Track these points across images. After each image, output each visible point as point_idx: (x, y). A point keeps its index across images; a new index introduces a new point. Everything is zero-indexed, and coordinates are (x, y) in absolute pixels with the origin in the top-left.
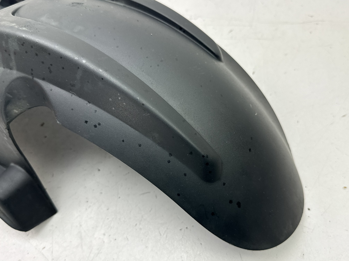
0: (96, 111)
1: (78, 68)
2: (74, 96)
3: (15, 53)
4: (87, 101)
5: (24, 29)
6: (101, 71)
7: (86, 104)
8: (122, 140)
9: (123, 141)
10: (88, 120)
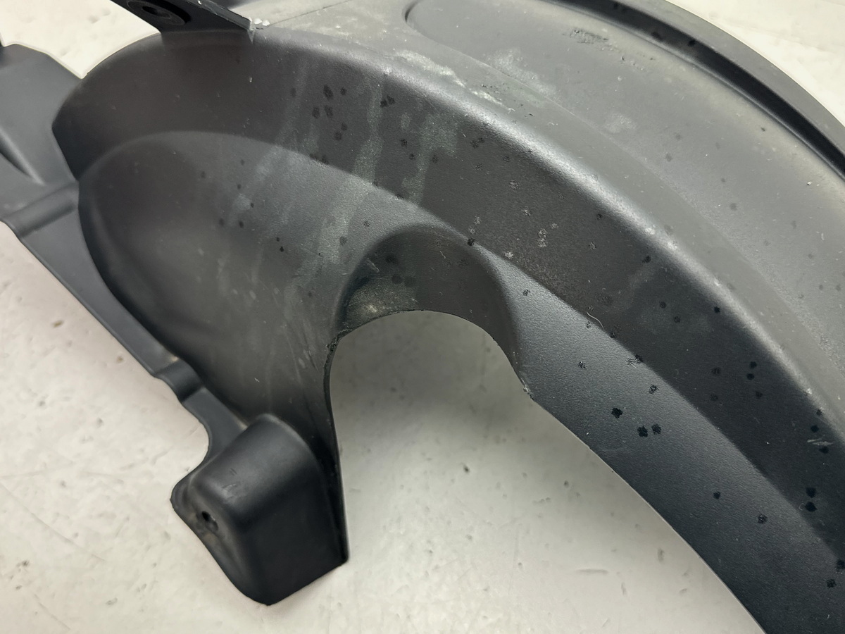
0: (654, 389)
1: (648, 259)
2: (594, 328)
3: (434, 159)
4: (634, 354)
5: (486, 96)
6: (718, 285)
7: (630, 362)
8: (714, 490)
9: (717, 496)
10: (624, 409)
